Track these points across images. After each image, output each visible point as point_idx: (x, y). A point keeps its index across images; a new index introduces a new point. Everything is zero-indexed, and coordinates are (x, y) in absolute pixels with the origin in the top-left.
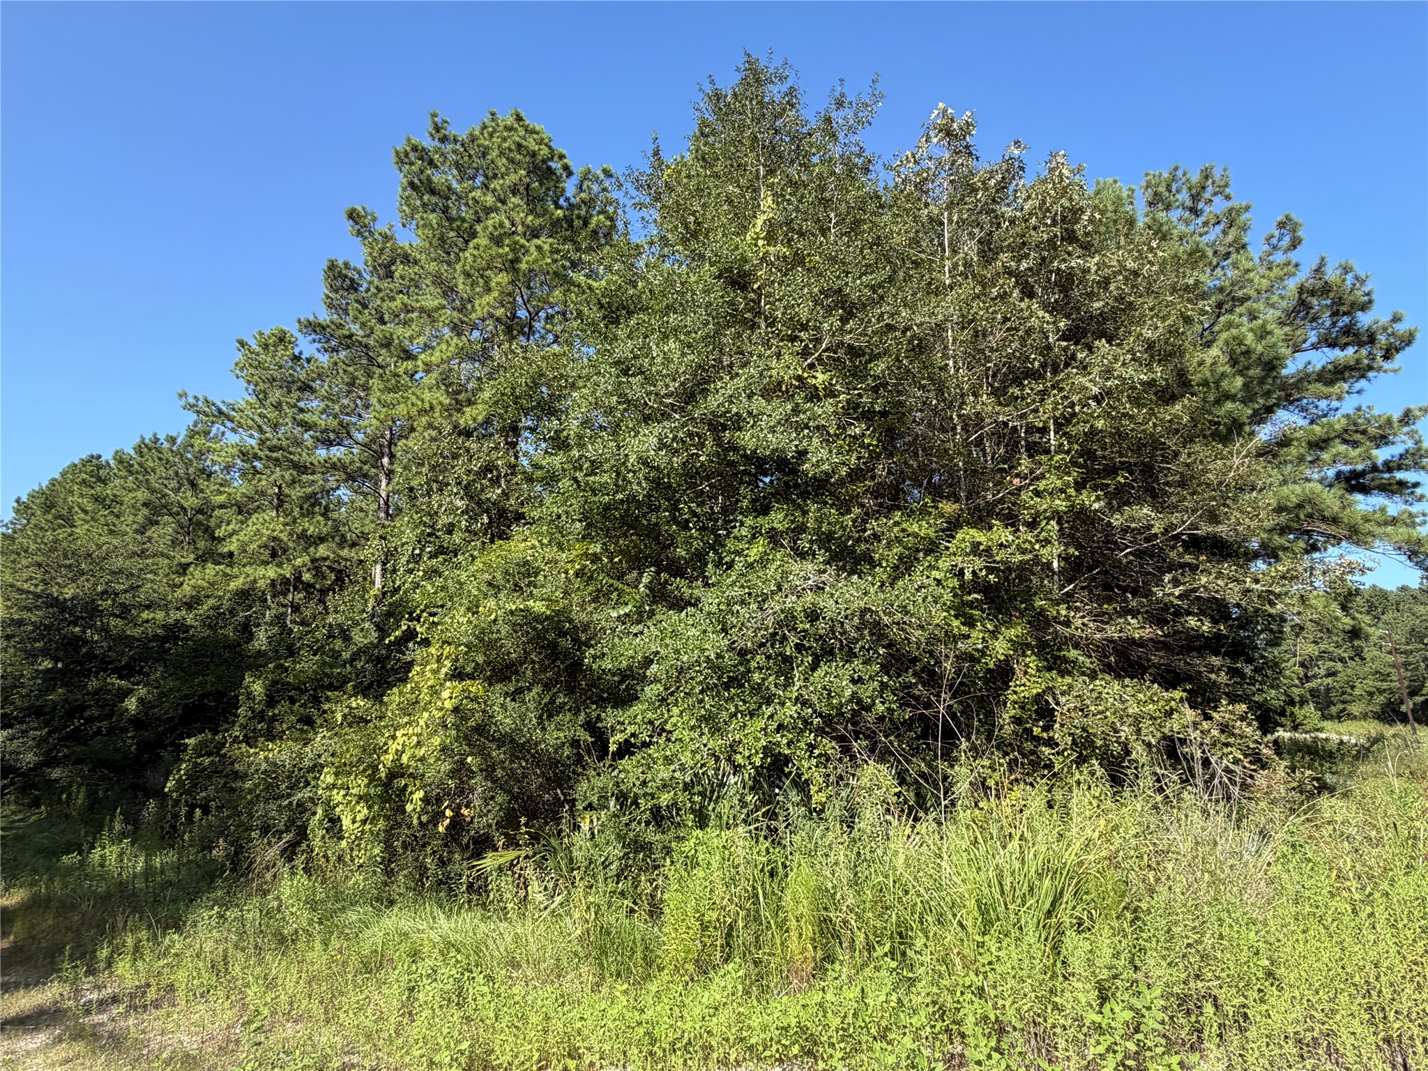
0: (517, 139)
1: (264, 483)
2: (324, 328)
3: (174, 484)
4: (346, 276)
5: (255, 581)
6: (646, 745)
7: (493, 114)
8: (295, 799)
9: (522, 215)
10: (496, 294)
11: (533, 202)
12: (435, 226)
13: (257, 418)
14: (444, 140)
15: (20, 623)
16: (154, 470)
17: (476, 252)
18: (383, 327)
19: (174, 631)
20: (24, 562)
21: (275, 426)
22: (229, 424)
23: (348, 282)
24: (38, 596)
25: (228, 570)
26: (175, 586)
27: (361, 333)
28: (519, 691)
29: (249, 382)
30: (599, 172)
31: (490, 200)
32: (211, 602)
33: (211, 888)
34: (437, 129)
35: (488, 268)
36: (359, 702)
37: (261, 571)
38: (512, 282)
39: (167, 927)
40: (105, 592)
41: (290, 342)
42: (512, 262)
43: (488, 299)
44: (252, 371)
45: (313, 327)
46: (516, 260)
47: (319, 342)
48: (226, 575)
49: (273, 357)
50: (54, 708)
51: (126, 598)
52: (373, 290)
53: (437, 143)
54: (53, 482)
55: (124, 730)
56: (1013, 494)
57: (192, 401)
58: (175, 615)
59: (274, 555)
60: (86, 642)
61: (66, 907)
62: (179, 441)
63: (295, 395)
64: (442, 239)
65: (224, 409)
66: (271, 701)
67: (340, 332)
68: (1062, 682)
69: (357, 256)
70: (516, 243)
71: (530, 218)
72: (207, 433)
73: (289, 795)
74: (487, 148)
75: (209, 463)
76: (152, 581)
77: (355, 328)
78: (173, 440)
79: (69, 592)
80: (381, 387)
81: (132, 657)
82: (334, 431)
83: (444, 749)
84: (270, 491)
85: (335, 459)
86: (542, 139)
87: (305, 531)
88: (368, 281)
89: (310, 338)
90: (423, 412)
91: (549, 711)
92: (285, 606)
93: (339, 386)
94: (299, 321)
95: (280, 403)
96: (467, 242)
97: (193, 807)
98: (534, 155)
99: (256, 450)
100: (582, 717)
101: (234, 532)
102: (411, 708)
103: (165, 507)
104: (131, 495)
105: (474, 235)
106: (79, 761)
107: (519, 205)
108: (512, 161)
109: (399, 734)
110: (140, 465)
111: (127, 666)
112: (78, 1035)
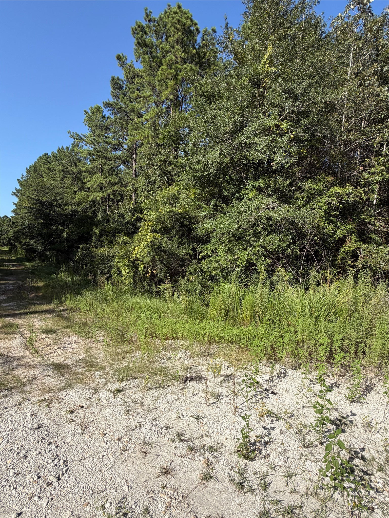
0: (178, 17)
1: (97, 164)
2: (111, 105)
3: (70, 164)
4: (118, 83)
5: (96, 197)
6: (210, 256)
7: (169, 6)
8: (109, 265)
9: (180, 53)
10: (170, 89)
11: (184, 46)
12: (148, 61)
13: (92, 140)
14: (150, 21)
15: (32, 208)
16: (63, 159)
17: (162, 72)
18: (131, 104)
19: (74, 213)
20: (31, 189)
21: (99, 143)
22: (84, 142)
23: (119, 86)
24: (36, 200)
25: (88, 194)
26: (73, 198)
27: (124, 106)
28: (172, 237)
29: (89, 127)
30: (211, 31)
31: (168, 47)
32: (84, 204)
33: (89, 286)
34: (147, 16)
35: (167, 79)
36: (126, 238)
37: (98, 194)
38: (176, 84)
39: (79, 294)
40: (54, 200)
41: (101, 111)
42: (175, 76)
43: (167, 92)
44: (90, 122)
45: (108, 105)
46: (177, 74)
47: (111, 111)
48: (88, 195)
49: (96, 117)
50: (45, 234)
51: (60, 202)
52: (128, 89)
53: (147, 23)
54: (36, 163)
55: (64, 242)
56: (360, 173)
57: (72, 134)
58: (75, 208)
59: (101, 189)
60: (51, 215)
61: (53, 287)
62: (70, 149)
63: (104, 131)
64: (150, 67)
65: (82, 137)
66: (101, 236)
67: (117, 107)
68: (364, 246)
69: (121, 74)
70: (177, 67)
71: (183, 54)
72: (78, 146)
73: (108, 264)
74: (167, 23)
75: (79, 157)
76: (67, 196)
77: (123, 105)
78: (68, 148)
79: (44, 199)
80: (132, 128)
81: (63, 220)
82: (117, 145)
83: (148, 253)
84: (99, 167)
85: (118, 156)
86: (188, 17)
87: (110, 181)
88: (126, 85)
89: (107, 109)
90: (145, 138)
91: (181, 244)
92: (106, 206)
93: (117, 127)
94: (103, 103)
95: (99, 135)
96: (159, 67)
97: (83, 265)
98: (184, 24)
99: (93, 152)
100: (191, 246)
101: (89, 181)
102: (140, 241)
103: (68, 172)
104: (58, 168)
105: (162, 64)
106: (53, 250)
107: (179, 49)
108: (176, 28)
109: (136, 249)
110: (59, 157)
111: (62, 223)
112: (59, 316)
